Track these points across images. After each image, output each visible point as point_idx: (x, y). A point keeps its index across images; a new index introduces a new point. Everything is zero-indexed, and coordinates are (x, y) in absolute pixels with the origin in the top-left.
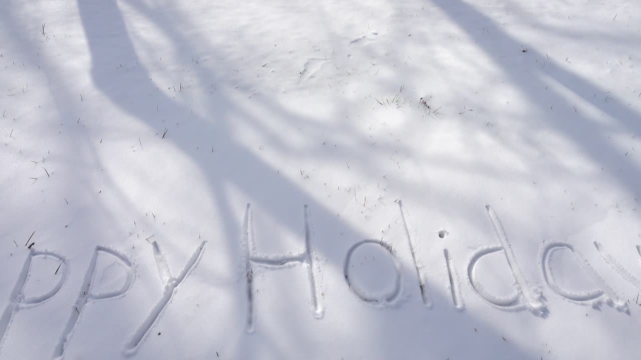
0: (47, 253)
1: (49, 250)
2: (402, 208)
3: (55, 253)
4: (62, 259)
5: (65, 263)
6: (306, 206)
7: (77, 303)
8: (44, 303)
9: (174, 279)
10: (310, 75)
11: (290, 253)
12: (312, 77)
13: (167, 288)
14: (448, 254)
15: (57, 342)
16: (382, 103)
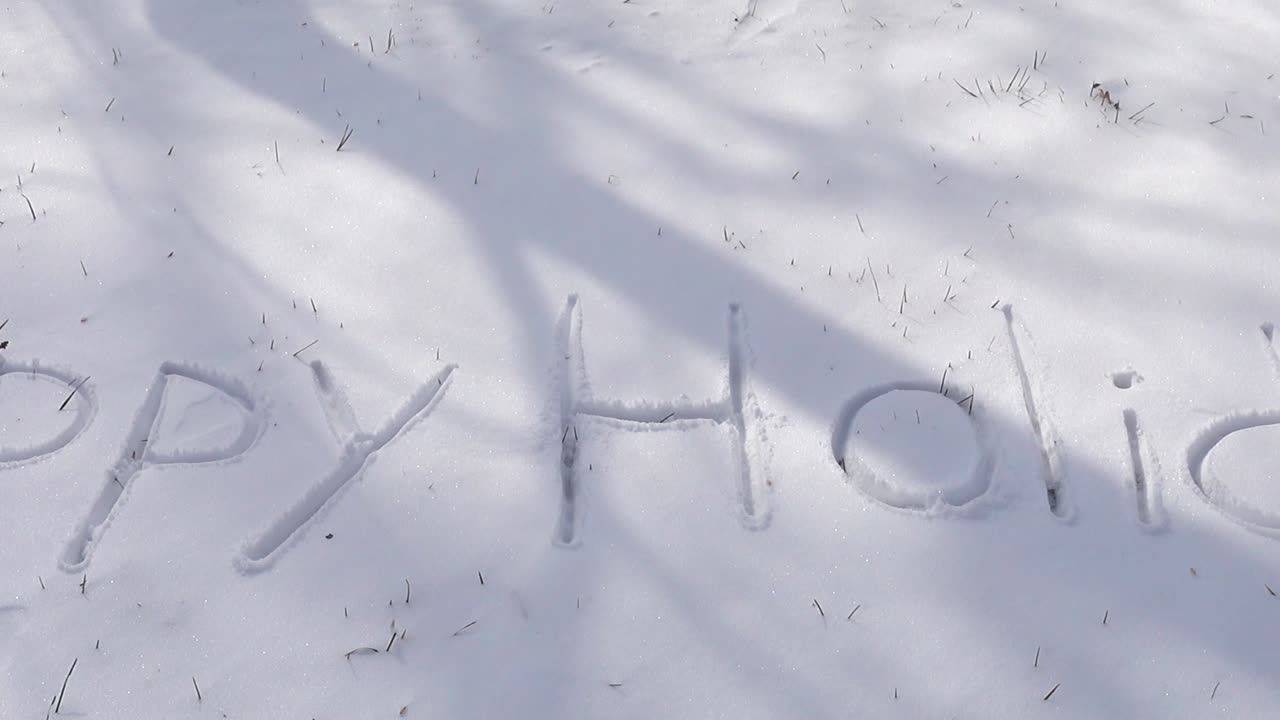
0: (36, 370)
1: (43, 363)
2: (1014, 325)
3: (58, 369)
4: (77, 384)
5: (84, 393)
6: (734, 308)
7: (118, 466)
8: (35, 462)
9: (369, 437)
10: (766, 25)
11: (685, 397)
12: (770, 30)
13: (350, 449)
14: (1135, 423)
15: (70, 534)
16: (977, 93)
